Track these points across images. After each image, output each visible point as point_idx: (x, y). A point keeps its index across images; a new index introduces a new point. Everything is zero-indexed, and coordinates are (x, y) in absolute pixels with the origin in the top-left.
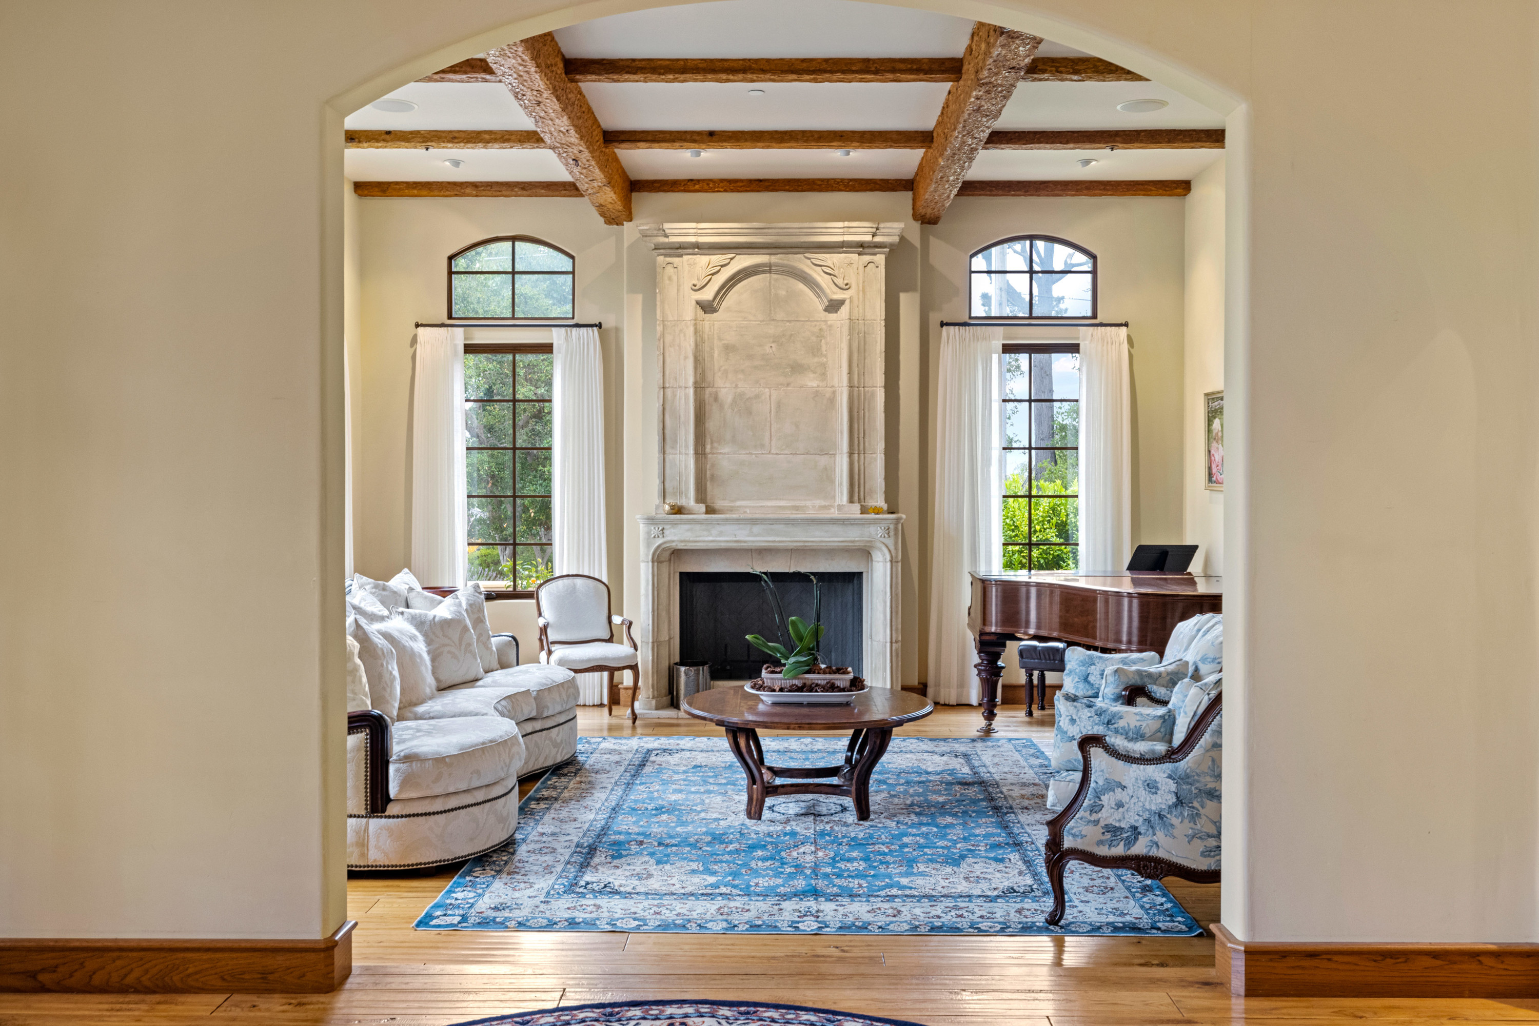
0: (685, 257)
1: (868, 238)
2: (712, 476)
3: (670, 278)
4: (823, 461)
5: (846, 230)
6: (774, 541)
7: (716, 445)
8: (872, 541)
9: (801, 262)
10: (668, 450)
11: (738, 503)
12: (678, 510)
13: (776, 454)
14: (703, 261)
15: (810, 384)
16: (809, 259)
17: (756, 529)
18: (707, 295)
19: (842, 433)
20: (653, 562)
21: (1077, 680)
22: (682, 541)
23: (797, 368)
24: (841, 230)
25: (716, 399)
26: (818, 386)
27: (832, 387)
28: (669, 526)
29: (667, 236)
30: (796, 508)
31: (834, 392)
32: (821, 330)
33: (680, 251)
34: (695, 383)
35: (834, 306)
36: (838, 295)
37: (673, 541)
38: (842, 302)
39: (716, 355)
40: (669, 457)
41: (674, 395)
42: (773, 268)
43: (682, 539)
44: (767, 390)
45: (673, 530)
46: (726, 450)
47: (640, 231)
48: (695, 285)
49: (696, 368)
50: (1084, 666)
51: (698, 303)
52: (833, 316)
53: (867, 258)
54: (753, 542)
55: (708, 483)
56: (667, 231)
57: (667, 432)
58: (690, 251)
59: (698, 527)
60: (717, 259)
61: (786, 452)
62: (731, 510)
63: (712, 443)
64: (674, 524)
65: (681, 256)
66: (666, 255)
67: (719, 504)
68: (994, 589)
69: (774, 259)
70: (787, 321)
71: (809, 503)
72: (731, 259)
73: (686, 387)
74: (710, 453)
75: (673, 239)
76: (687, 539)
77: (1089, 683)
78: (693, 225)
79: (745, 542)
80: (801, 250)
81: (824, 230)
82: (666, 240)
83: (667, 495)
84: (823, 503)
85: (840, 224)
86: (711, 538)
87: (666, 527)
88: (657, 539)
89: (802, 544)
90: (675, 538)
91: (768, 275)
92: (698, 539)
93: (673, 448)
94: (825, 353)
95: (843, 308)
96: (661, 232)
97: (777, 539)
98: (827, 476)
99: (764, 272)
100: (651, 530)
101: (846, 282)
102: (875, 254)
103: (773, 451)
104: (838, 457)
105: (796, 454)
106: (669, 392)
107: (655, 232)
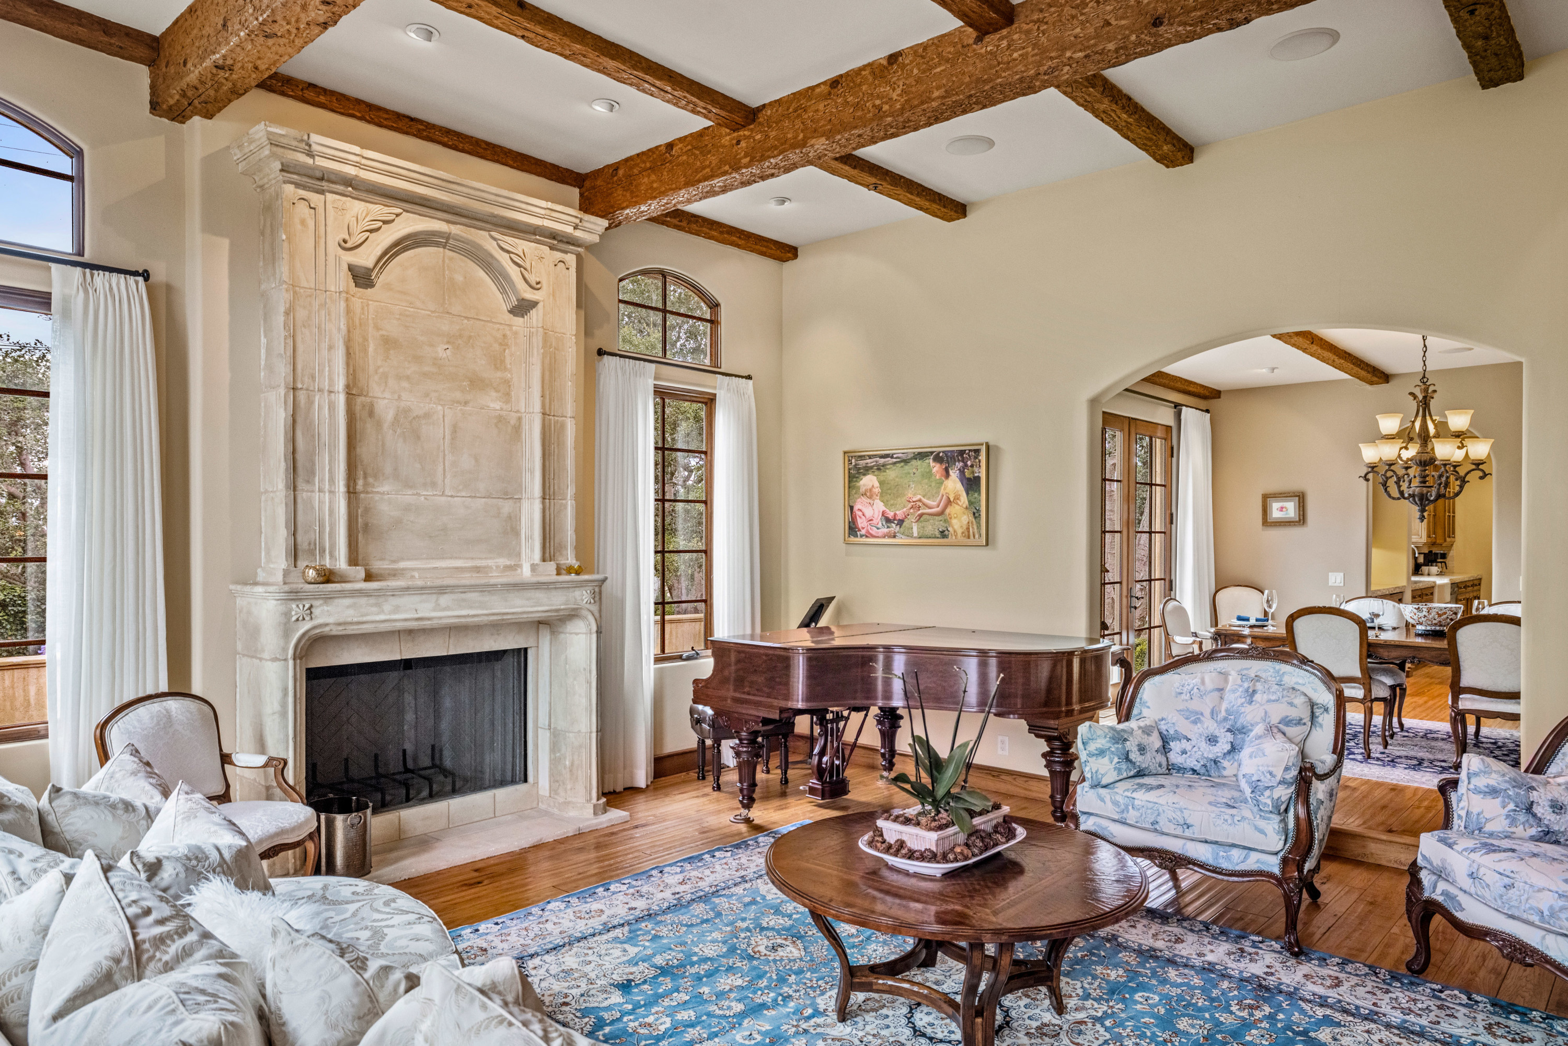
0: (330, 196)
1: (569, 229)
2: (366, 525)
3: (303, 222)
4: (507, 507)
5: (548, 212)
6: (468, 616)
7: (371, 480)
8: (577, 609)
9: (485, 240)
10: (301, 485)
11: (402, 565)
12: (328, 577)
13: (452, 496)
14: (357, 208)
15: (492, 405)
16: (495, 239)
17: (445, 600)
18: (366, 258)
19: (532, 472)
20: (294, 659)
21: (1116, 760)
22: (340, 624)
23: (477, 383)
24: (543, 212)
25: (371, 413)
26: (502, 409)
27: (518, 411)
28: (321, 602)
29: (310, 154)
30: (477, 569)
31: (520, 419)
32: (504, 336)
33: (324, 183)
34: (348, 386)
35: (522, 308)
36: (529, 295)
37: (327, 625)
38: (534, 304)
39: (371, 349)
40: (302, 496)
41: (310, 402)
42: (451, 241)
43: (341, 620)
44: (440, 408)
45: (326, 608)
46: (385, 488)
47: (269, 133)
48: (345, 241)
49: (348, 364)
50: (1118, 743)
51: (351, 268)
52: (519, 321)
53: (558, 255)
54: (440, 618)
55: (360, 536)
56: (315, 147)
57: (300, 457)
58: (341, 188)
59: (363, 601)
60: (378, 210)
61: (464, 494)
62: (394, 574)
63: (365, 477)
64: (328, 598)
65: (322, 192)
66: (298, 185)
67: (377, 566)
68: (801, 658)
69: (455, 230)
70: (466, 318)
71: (490, 563)
72: (397, 215)
73: (330, 392)
74: (363, 492)
75: (321, 162)
76: (349, 620)
77: (1131, 761)
78: (356, 149)
79: (429, 619)
80: (488, 226)
81: (524, 206)
82: (310, 161)
83: (300, 554)
84: (508, 563)
85: (543, 204)
86: (382, 617)
87: (316, 603)
88: (300, 623)
89: (499, 617)
90: (331, 620)
91: (441, 250)
92: (365, 619)
93: (308, 482)
94: (509, 366)
95: (533, 312)
96: (303, 145)
97: (472, 612)
98: (512, 528)
99: (437, 244)
100: (291, 610)
101: (538, 280)
102: (566, 252)
103: (448, 492)
104: (525, 505)
105: (475, 497)
106: (302, 396)
107: (295, 143)
